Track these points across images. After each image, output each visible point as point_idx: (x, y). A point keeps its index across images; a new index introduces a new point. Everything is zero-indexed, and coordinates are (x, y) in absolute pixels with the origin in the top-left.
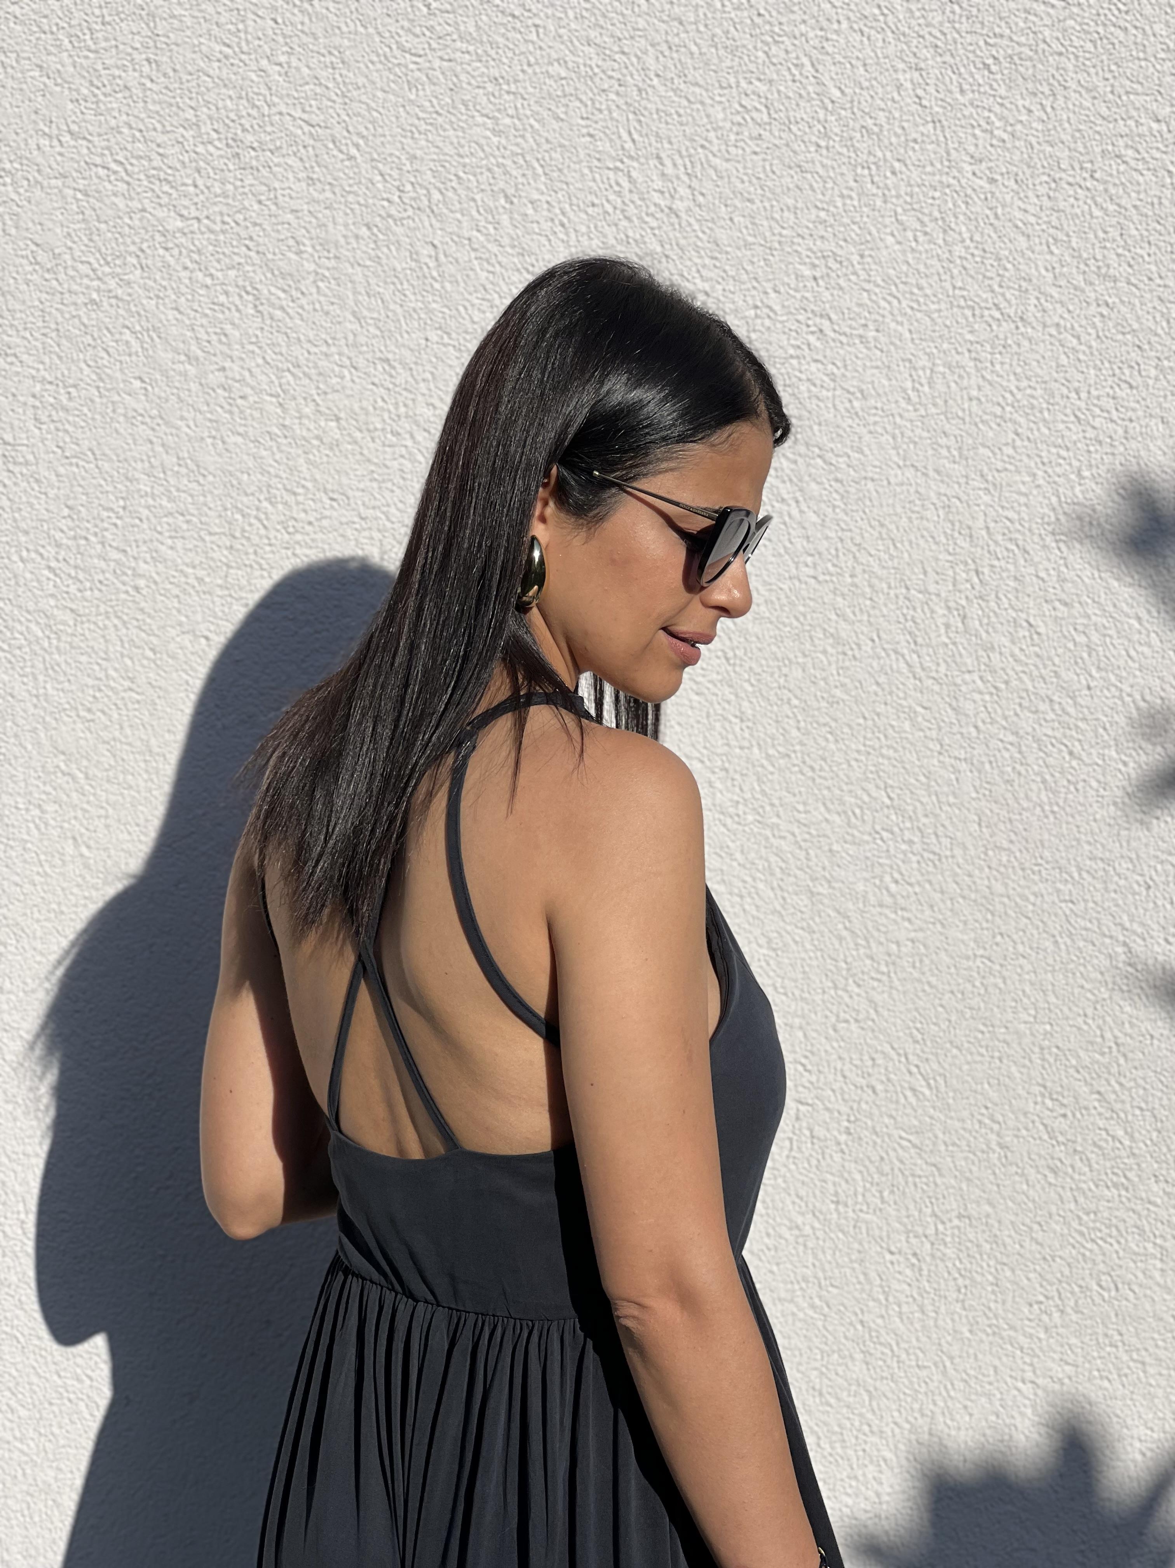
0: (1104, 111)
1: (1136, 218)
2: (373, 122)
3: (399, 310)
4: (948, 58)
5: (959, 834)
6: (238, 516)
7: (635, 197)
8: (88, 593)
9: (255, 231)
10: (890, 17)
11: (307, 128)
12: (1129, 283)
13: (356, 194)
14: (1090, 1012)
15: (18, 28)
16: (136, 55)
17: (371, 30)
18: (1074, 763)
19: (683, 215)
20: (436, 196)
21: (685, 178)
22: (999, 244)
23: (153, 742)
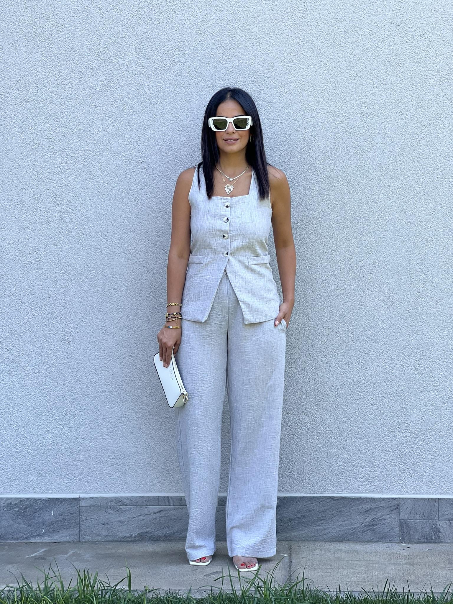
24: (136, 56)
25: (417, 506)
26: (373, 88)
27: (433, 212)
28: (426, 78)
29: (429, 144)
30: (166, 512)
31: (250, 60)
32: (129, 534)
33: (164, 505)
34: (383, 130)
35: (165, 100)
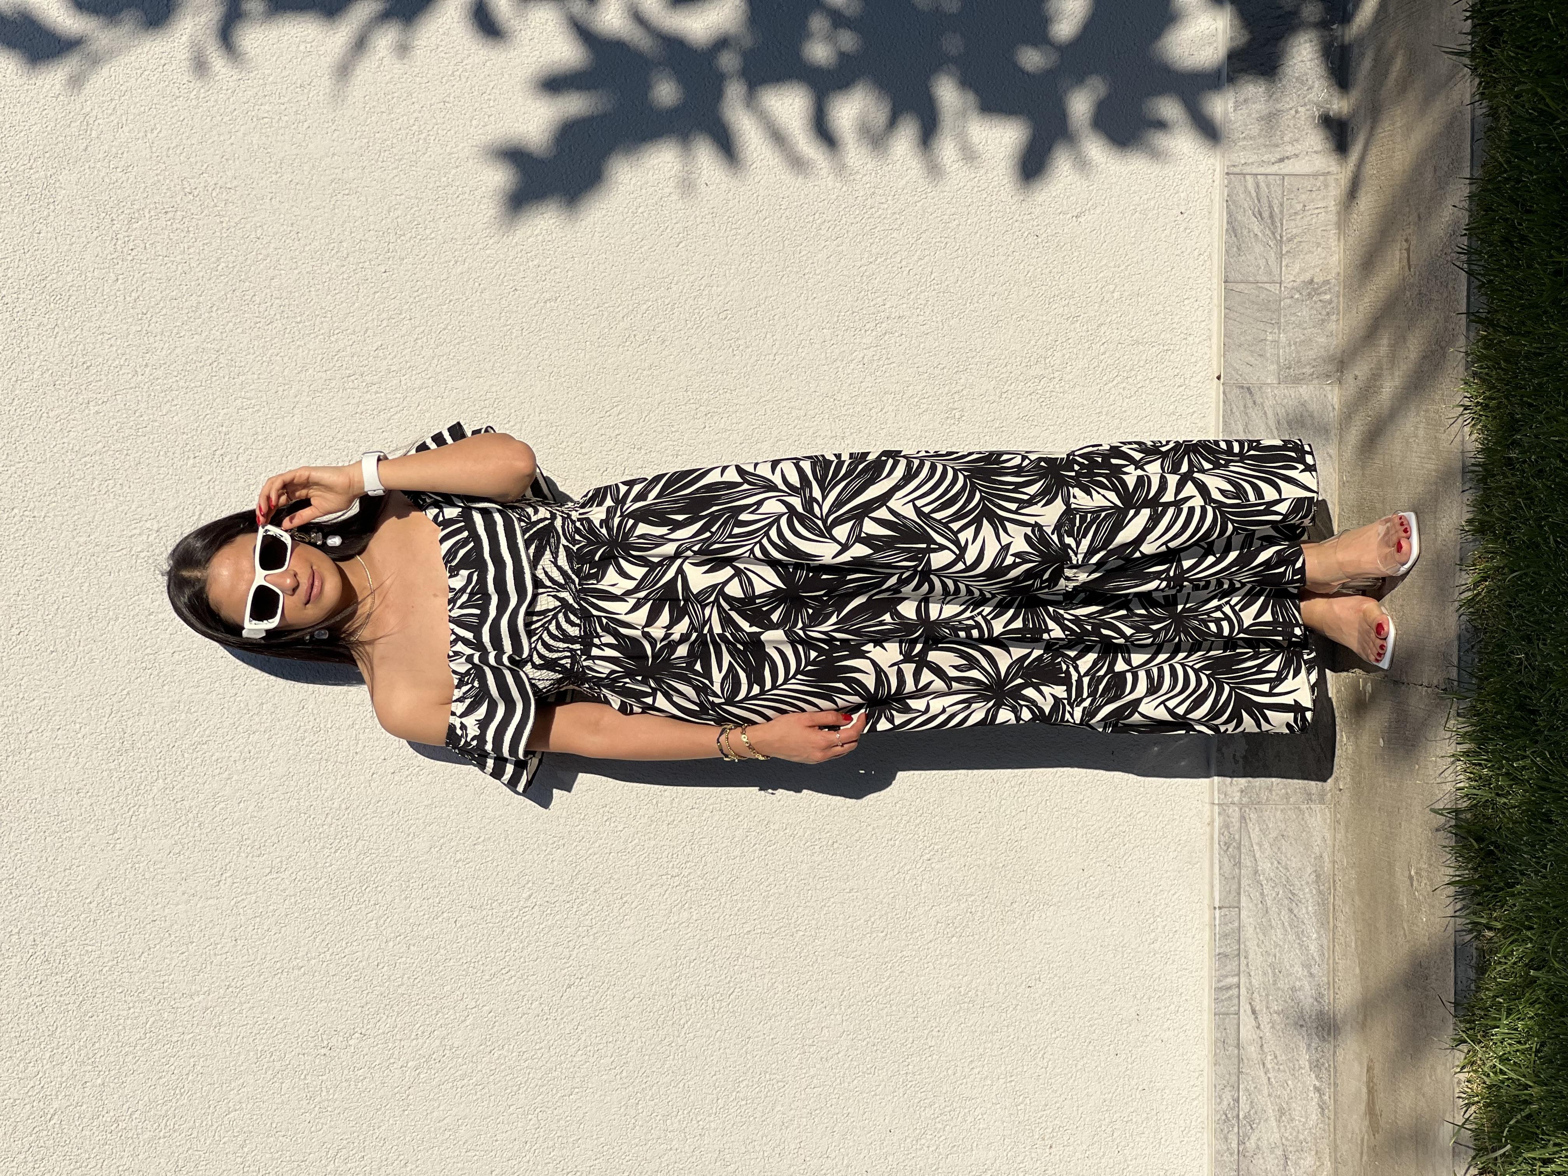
0: (113, 307)
1: (168, 292)
2: (110, 682)
3: (207, 671)
4: (83, 387)
5: (485, 388)
6: (311, 756)
7: (151, 549)
8: (349, 834)
9: (165, 744)
10: (62, 417)
11: (113, 715)
12: (200, 296)
13: (146, 692)
14: (580, 321)
15: (60, 858)
16: (74, 800)
17: (64, 681)
18: (450, 327)
19: (161, 525)
20: (148, 651)
21: (142, 523)
22: (178, 362)
23: (426, 803)
24: (45, 1062)
25: (1243, 339)
26: (146, 438)
27: (477, 284)
28: (122, 297)
29: (297, 294)
30: (1256, 995)
31: (63, 759)
32: (1311, 1094)
33: (1236, 1001)
34: (258, 411)
35: (166, 985)
